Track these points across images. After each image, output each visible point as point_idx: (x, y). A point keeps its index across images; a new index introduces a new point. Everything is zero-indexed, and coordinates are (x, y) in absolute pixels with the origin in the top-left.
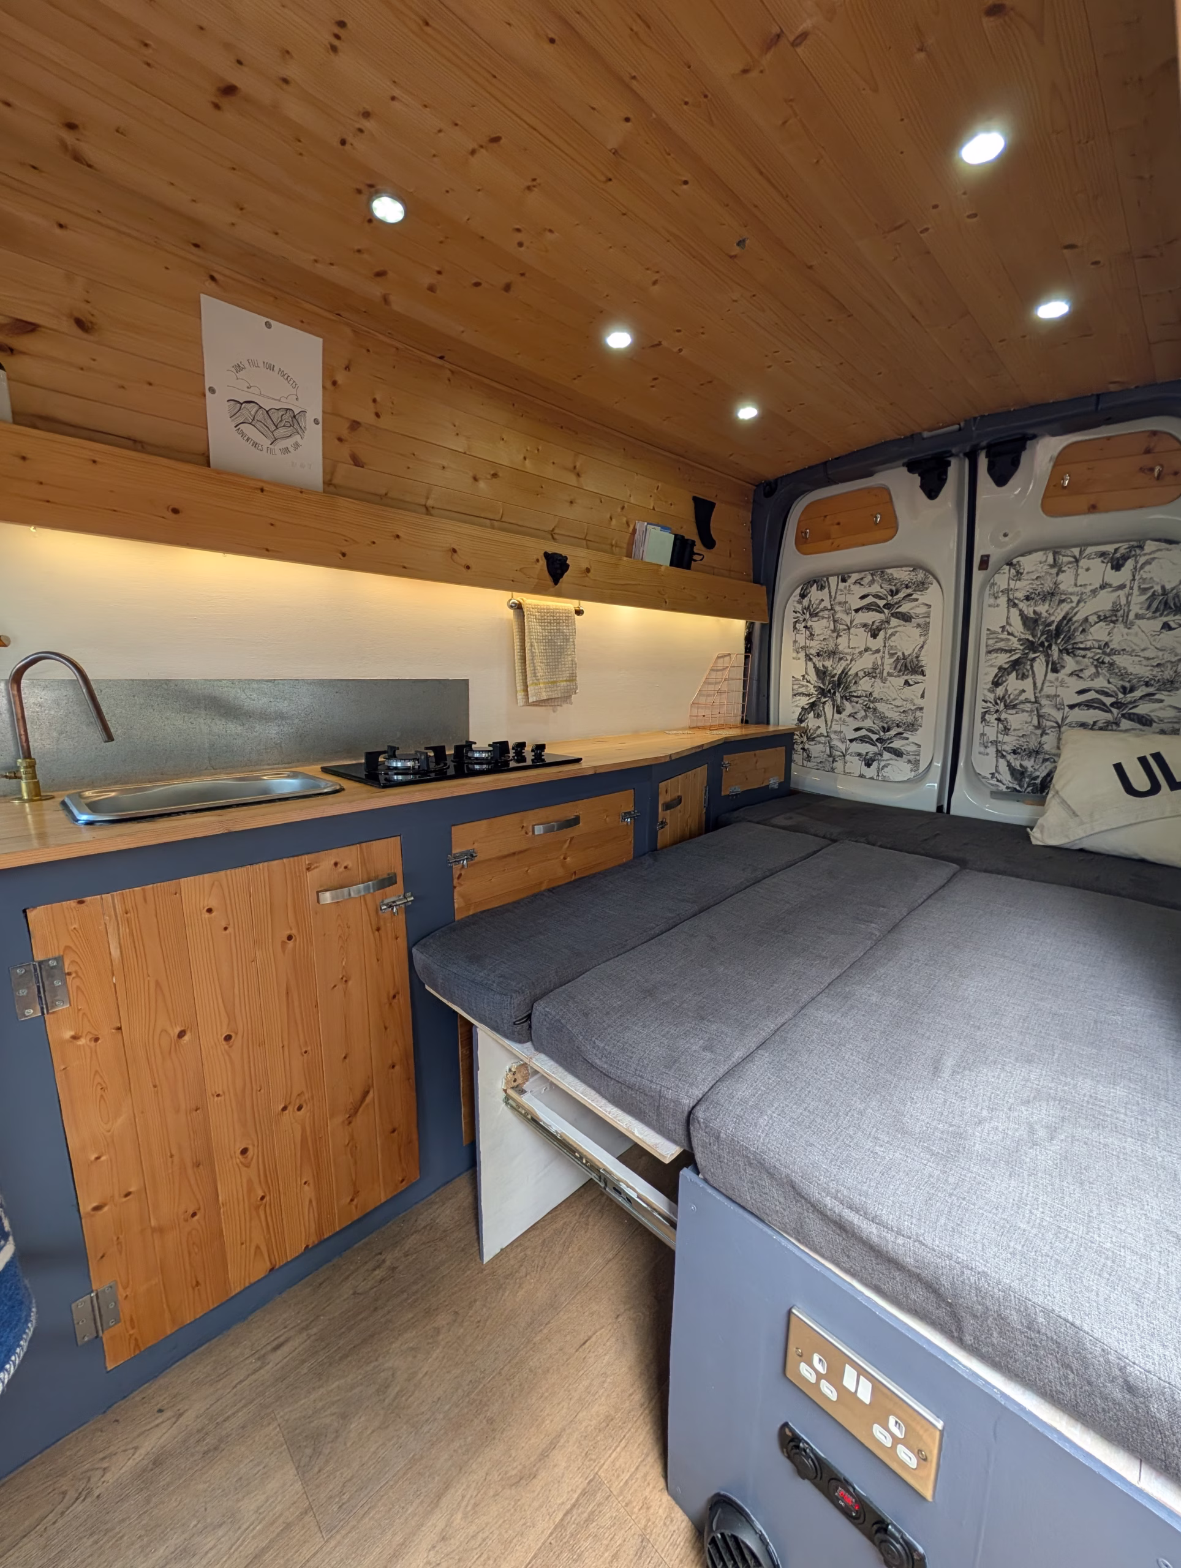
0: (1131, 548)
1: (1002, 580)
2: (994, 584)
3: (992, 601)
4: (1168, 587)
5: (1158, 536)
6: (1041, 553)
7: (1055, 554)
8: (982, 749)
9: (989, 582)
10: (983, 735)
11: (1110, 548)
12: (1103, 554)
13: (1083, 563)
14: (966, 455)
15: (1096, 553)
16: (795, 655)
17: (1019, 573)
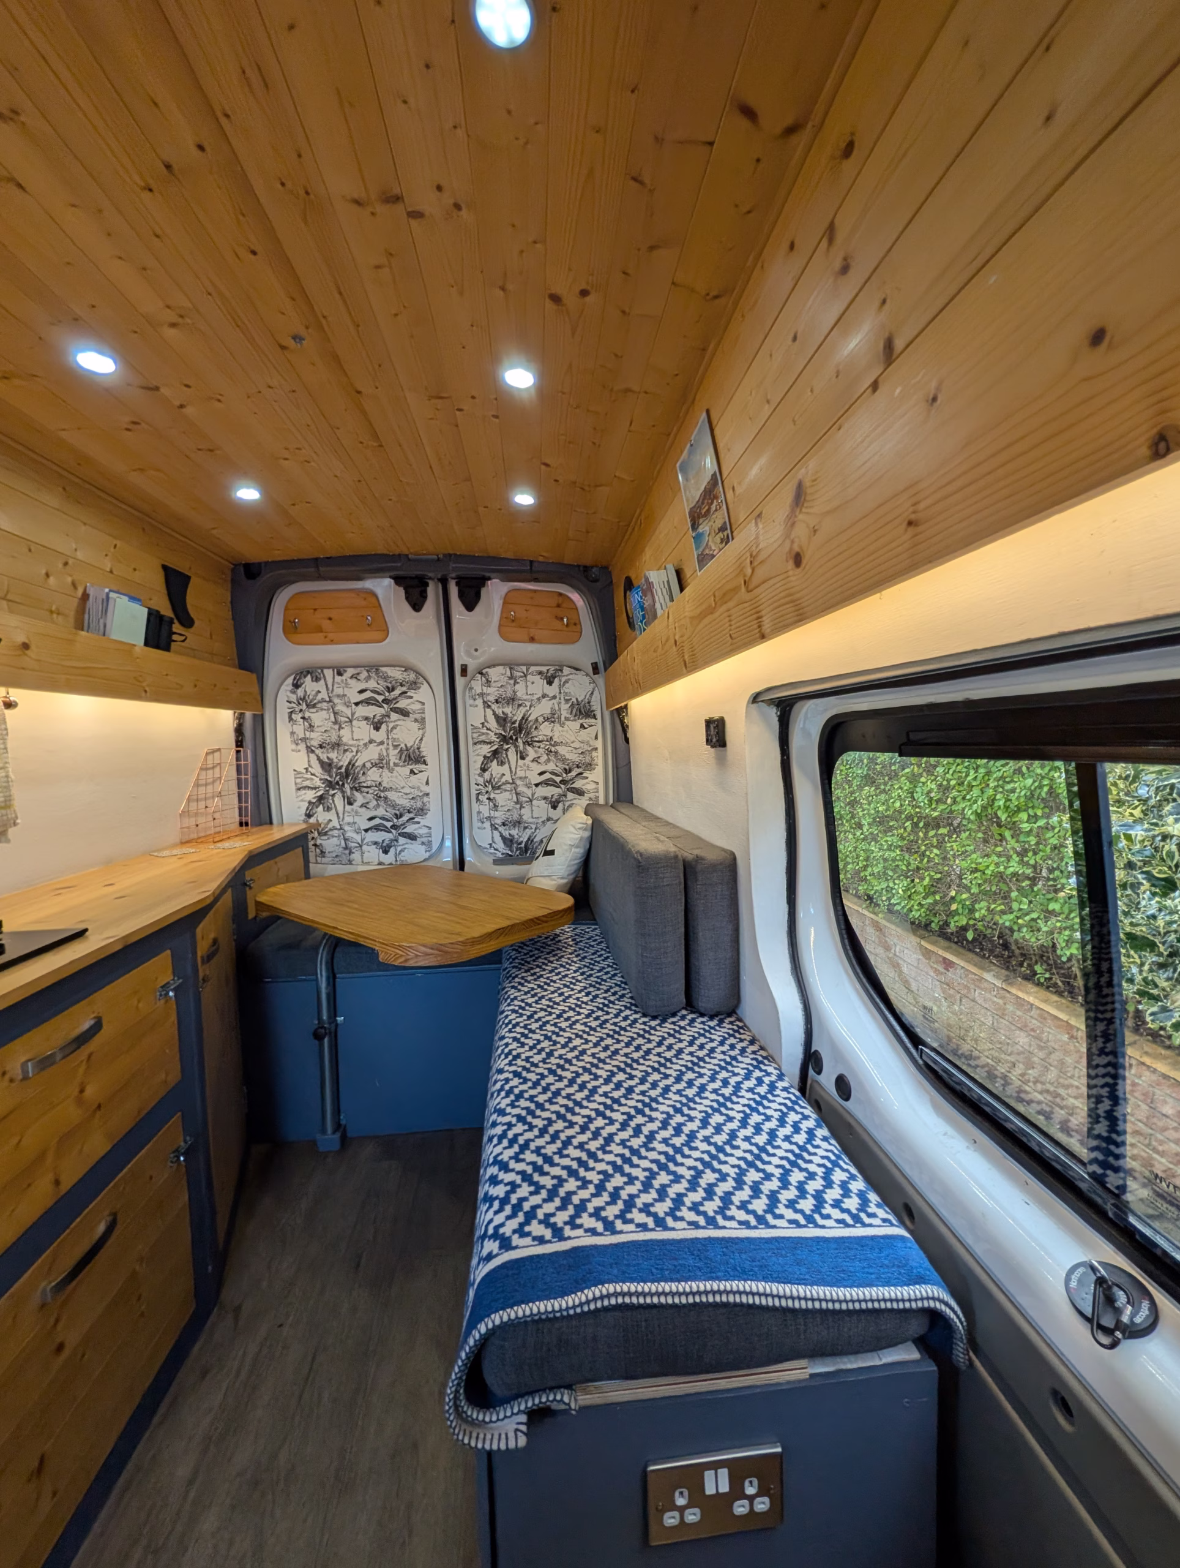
0: (556, 670)
1: (477, 685)
2: (471, 688)
3: (471, 702)
4: (580, 699)
5: (570, 664)
6: (501, 667)
7: (511, 669)
8: (480, 824)
9: (468, 687)
10: (479, 812)
11: (544, 669)
12: (540, 673)
13: (529, 677)
14: (439, 580)
15: (537, 672)
16: (294, 746)
17: (488, 681)
